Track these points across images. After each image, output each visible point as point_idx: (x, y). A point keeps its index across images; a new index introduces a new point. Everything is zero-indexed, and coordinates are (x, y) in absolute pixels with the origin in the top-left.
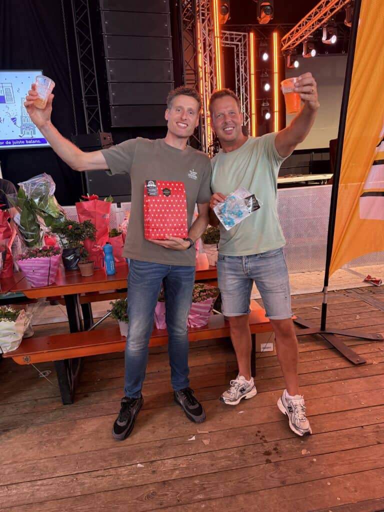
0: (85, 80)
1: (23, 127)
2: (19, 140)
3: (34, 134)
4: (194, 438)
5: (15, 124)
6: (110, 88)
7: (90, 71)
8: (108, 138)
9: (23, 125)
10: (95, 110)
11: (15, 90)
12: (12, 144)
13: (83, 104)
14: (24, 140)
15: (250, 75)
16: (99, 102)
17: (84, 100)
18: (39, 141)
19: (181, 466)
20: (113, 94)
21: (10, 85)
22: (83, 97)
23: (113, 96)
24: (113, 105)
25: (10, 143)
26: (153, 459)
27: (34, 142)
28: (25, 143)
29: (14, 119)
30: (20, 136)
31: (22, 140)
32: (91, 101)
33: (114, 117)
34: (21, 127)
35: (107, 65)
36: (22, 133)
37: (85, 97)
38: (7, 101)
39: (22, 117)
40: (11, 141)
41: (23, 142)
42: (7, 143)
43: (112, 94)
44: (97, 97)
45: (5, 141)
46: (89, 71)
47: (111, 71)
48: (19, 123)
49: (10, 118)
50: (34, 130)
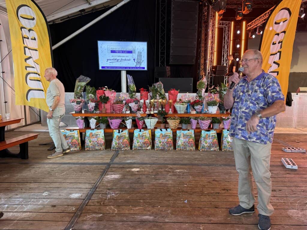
0: (161, 45)
1: (137, 63)
7: (164, 41)
8: (169, 68)
10: (163, 57)
11: (137, 48)
13: (159, 55)
14: (137, 67)
15: (230, 40)
16: (165, 54)
18: (142, 68)
20: (172, 51)
21: (135, 47)
24: (171, 56)
27: (140, 68)
28: (137, 69)
30: (135, 66)
33: (171, 60)
35: (171, 40)
37: (160, 52)
38: (133, 52)
39: (137, 59)
40: (132, 67)
44: (165, 52)
45: (130, 67)
47: (172, 42)
48: (136, 61)
49: (133, 59)
50: (141, 64)
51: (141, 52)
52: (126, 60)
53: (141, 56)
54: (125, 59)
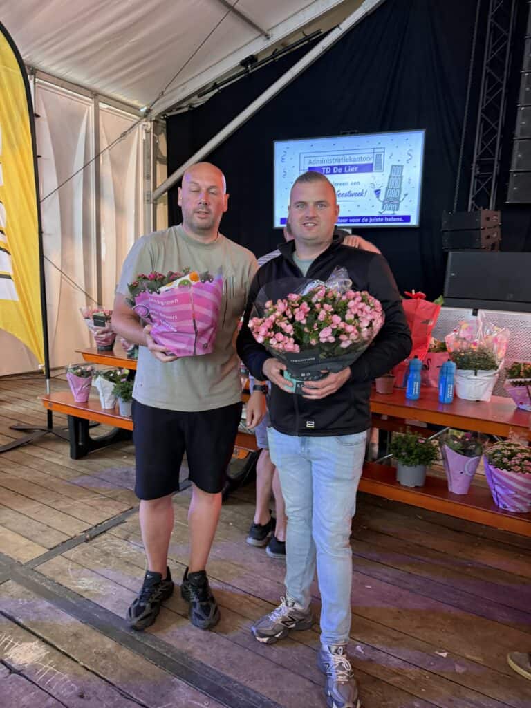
0: (483, 139)
1: (386, 202)
2: (378, 217)
3: (397, 210)
4: (445, 655)
5: (378, 197)
6: (516, 147)
7: (493, 125)
8: (495, 218)
9: (386, 199)
10: (487, 178)
11: (387, 155)
12: (368, 222)
13: (471, 171)
14: (384, 217)
16: (495, 167)
17: (474, 165)
18: (401, 220)
19: (408, 676)
20: (519, 156)
21: (382, 150)
22: (474, 161)
23: (518, 158)
24: (515, 172)
25: (367, 220)
26: (377, 646)
27: (395, 220)
28: (384, 222)
29: (377, 192)
30: (380, 212)
31: (381, 217)
32: (485, 166)
33: (513, 188)
34: (384, 201)
35: (519, 115)
36: (383, 208)
37: (477, 162)
38: (375, 169)
39: (387, 188)
40: (368, 218)
41: (382, 220)
42: (363, 220)
43: (517, 155)
44: (494, 161)
45: (362, 218)
46: (491, 126)
47: (524, 123)
48: (382, 197)
49: (373, 190)
50: (398, 205)
51: (402, 166)
52: (352, 195)
53: (401, 177)
54: (349, 192)
